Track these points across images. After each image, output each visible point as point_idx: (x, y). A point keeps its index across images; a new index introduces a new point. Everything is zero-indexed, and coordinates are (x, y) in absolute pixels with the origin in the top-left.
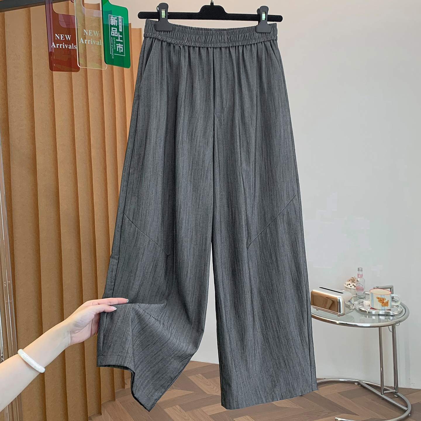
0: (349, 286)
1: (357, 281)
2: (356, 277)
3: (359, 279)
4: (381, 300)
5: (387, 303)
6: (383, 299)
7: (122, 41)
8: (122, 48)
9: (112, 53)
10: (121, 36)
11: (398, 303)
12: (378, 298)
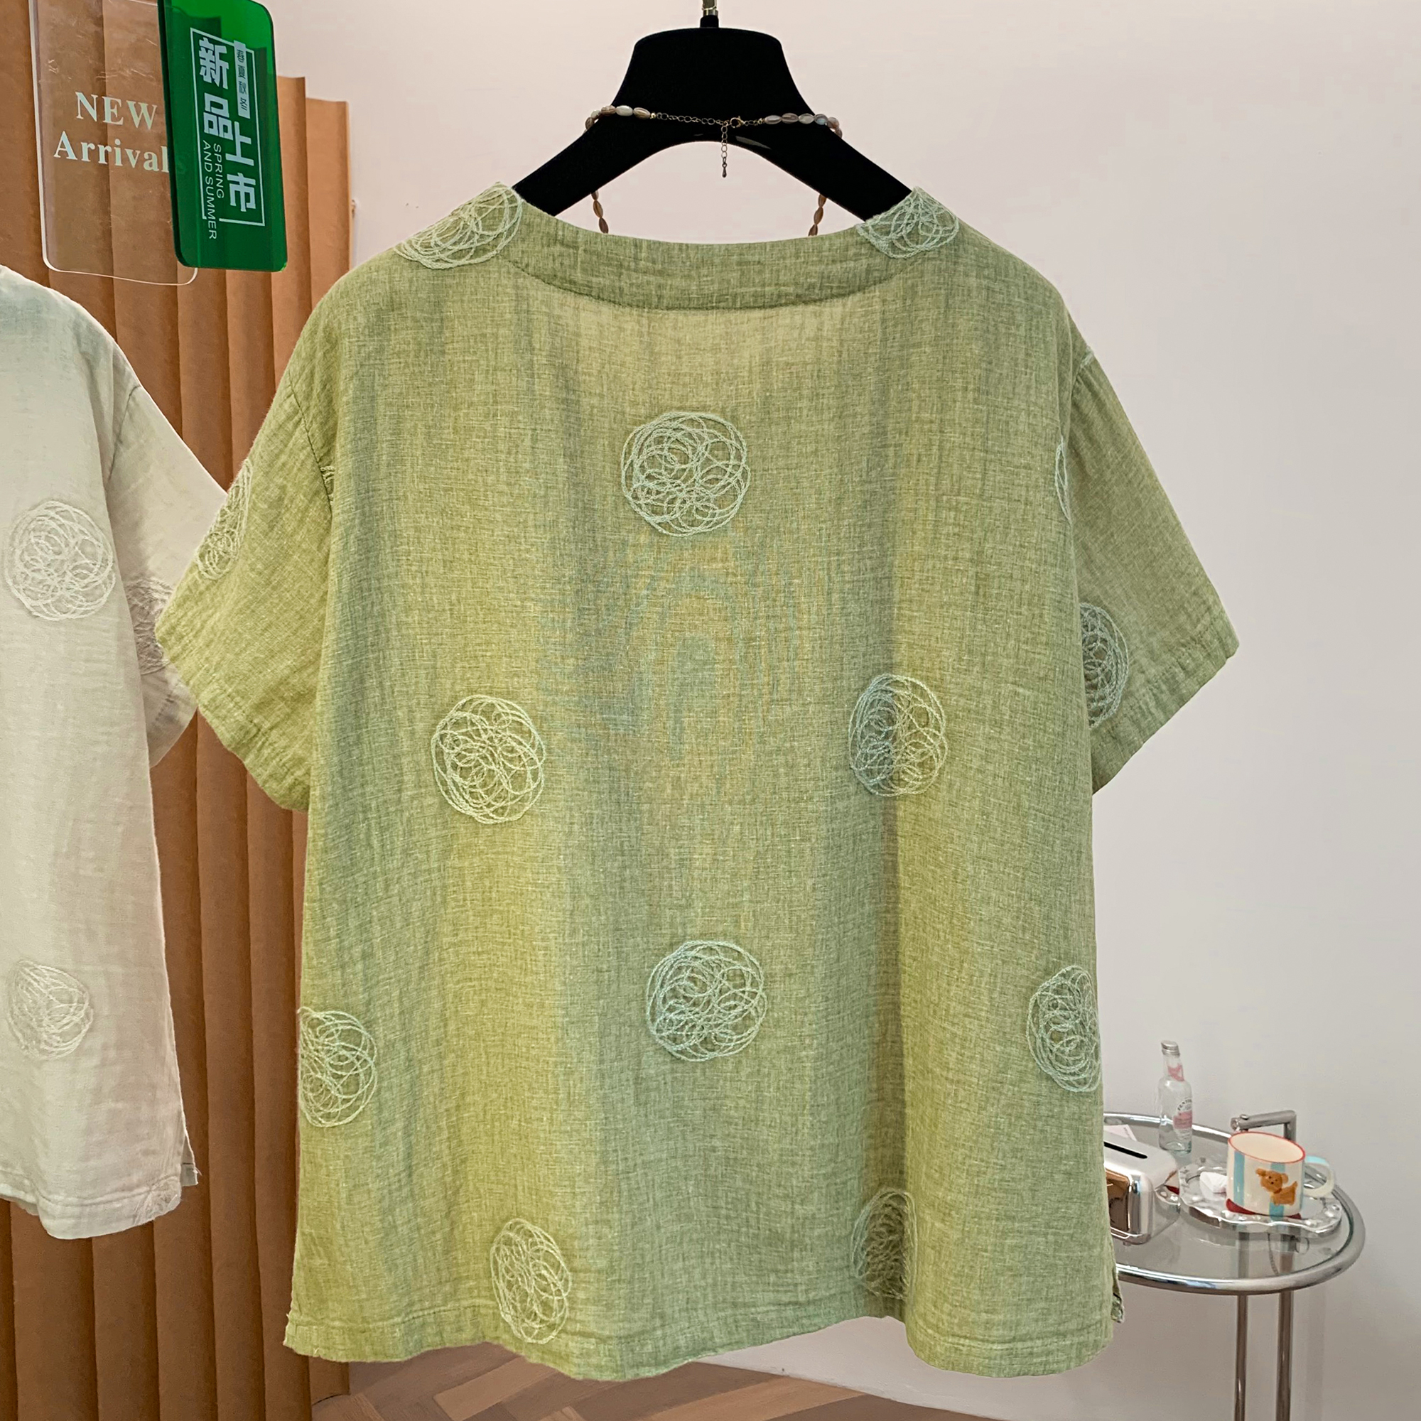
4: (1274, 1181)
5: (1292, 1190)
7: (250, 162)
8: (251, 191)
9: (208, 214)
10: (248, 141)
11: (1325, 1190)
12: (1263, 1174)
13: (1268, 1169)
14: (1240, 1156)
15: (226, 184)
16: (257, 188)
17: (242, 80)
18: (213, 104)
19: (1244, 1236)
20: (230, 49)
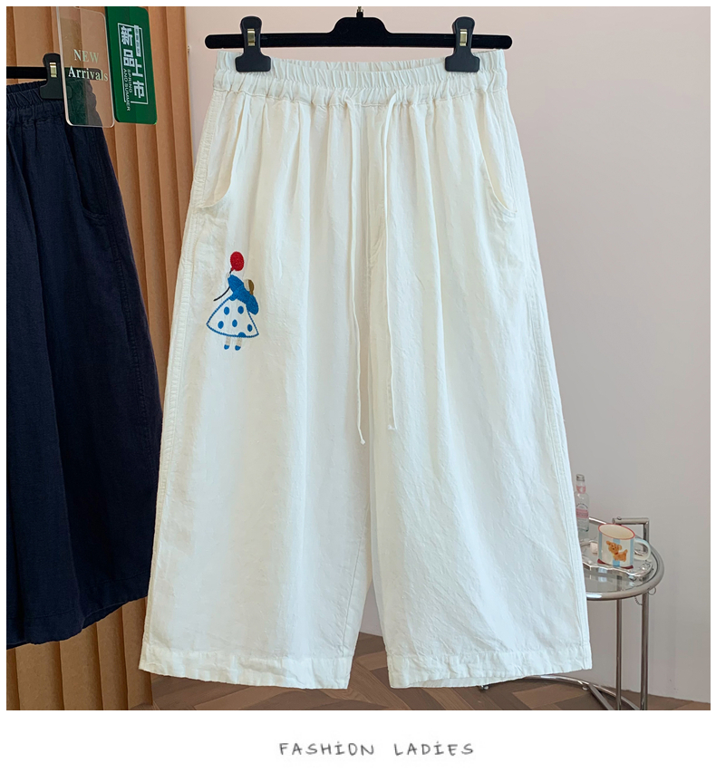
4: (615, 549)
5: (625, 554)
6: (618, 547)
7: (142, 75)
8: (142, 88)
9: (126, 101)
10: (140, 66)
12: (609, 544)
13: (612, 542)
14: (601, 535)
15: (133, 86)
16: (144, 87)
17: (138, 41)
18: (127, 53)
20: (133, 29)
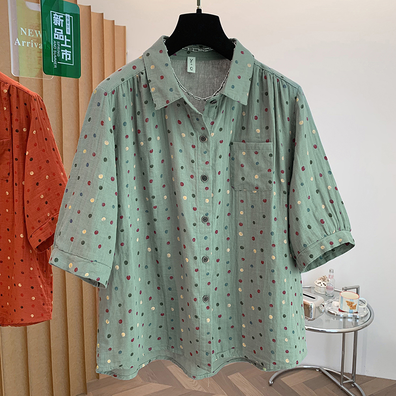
0: (319, 285)
1: (328, 280)
2: (328, 276)
3: (329, 280)
4: (350, 304)
5: (355, 306)
6: (352, 303)
7: (69, 46)
10: (69, 41)
11: (365, 306)
12: (348, 302)
13: (349, 301)
14: (342, 297)
15: (61, 53)
16: (71, 54)
17: (68, 24)
19: (344, 318)
20: (64, 16)
